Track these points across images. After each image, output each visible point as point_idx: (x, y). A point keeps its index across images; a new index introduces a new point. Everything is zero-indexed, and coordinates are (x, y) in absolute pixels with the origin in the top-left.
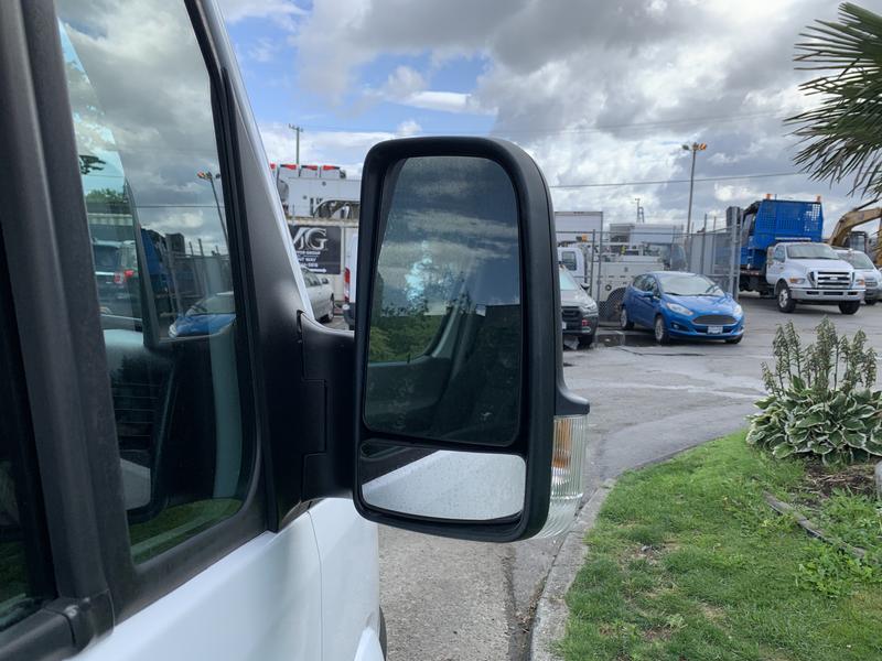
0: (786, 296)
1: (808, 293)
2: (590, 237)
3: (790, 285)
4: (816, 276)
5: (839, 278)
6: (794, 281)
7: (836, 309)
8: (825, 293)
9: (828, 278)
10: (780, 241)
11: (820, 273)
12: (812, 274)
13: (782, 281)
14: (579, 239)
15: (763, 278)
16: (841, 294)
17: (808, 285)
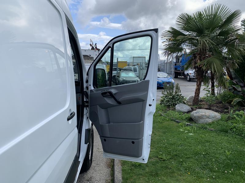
1: (194, 77)
2: (140, 64)
3: (189, 75)
14: (137, 64)
15: (184, 73)
17: (194, 74)
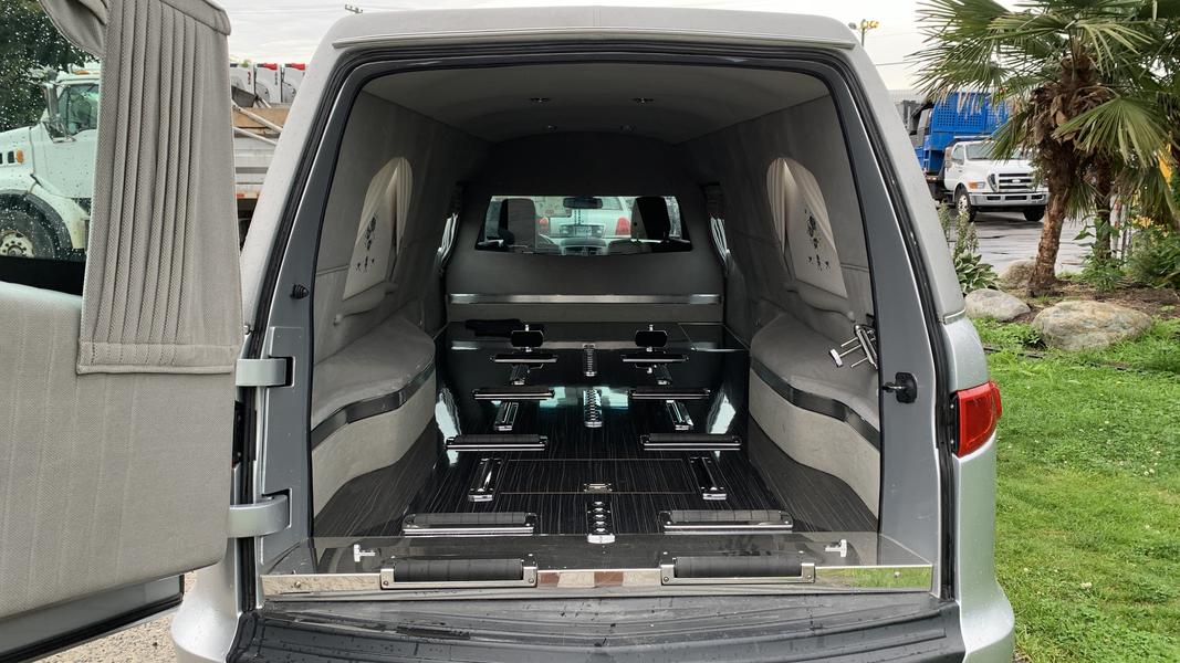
0: (965, 203)
1: (989, 198)
3: (969, 190)
4: (997, 179)
5: (1022, 181)
6: (974, 185)
7: (1022, 217)
8: (1007, 198)
9: (1010, 181)
10: (959, 140)
11: (1001, 175)
12: (993, 175)
13: (960, 186)
15: (941, 183)
16: (1025, 198)
17: (988, 189)
